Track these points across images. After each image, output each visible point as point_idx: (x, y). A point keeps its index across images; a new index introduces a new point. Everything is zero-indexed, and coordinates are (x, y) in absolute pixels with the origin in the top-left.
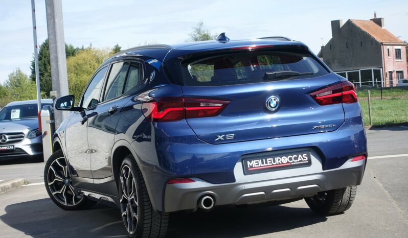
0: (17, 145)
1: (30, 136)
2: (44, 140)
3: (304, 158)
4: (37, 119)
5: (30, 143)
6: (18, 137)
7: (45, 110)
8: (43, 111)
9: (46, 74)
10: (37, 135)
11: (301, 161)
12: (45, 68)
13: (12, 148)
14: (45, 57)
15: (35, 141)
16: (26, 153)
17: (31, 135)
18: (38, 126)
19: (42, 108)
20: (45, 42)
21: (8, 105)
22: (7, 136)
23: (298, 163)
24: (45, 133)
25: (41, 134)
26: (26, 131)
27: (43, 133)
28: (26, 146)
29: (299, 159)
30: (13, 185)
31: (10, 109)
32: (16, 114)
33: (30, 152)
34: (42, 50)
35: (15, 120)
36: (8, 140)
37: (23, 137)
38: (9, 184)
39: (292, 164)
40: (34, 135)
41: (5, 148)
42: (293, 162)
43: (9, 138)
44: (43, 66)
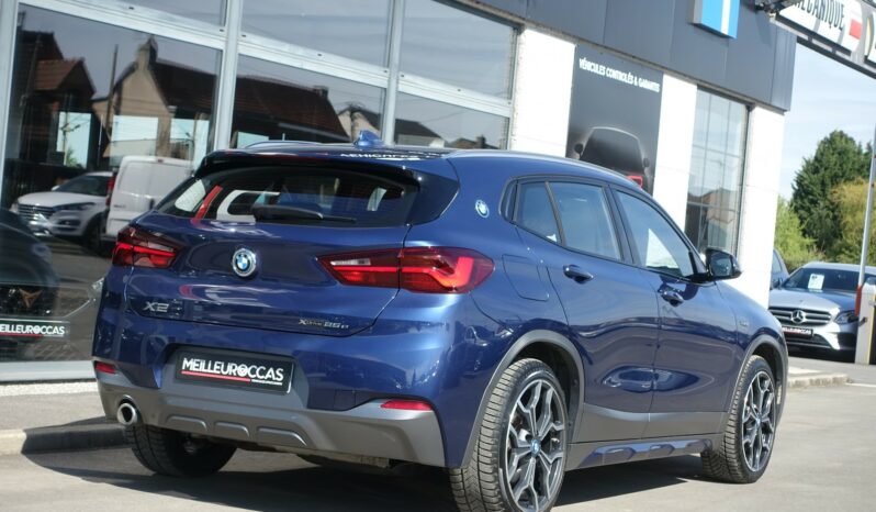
0: (817, 330)
1: (838, 319)
2: (860, 329)
3: (276, 376)
4: (854, 296)
5: (839, 331)
6: (820, 318)
7: (870, 284)
8: (866, 285)
9: (822, 204)
10: (850, 321)
11: (270, 379)
12: (823, 190)
13: (809, 332)
14: (826, 169)
15: (846, 328)
16: (828, 344)
17: (840, 319)
18: (854, 307)
19: (865, 281)
20: (828, 136)
21: (806, 266)
22: (804, 314)
23: (263, 382)
24: (864, 320)
25: (857, 319)
26: (834, 311)
27: (861, 319)
28: (830, 333)
29: (268, 376)
30: (835, 380)
31: (810, 271)
32: (816, 282)
33: (836, 345)
34: (822, 154)
35: (814, 292)
36: (804, 320)
37: (828, 319)
38: (830, 377)
39: (254, 381)
40: (845, 319)
41: (799, 331)
42: (256, 378)
43: (807, 317)
44: (819, 186)
